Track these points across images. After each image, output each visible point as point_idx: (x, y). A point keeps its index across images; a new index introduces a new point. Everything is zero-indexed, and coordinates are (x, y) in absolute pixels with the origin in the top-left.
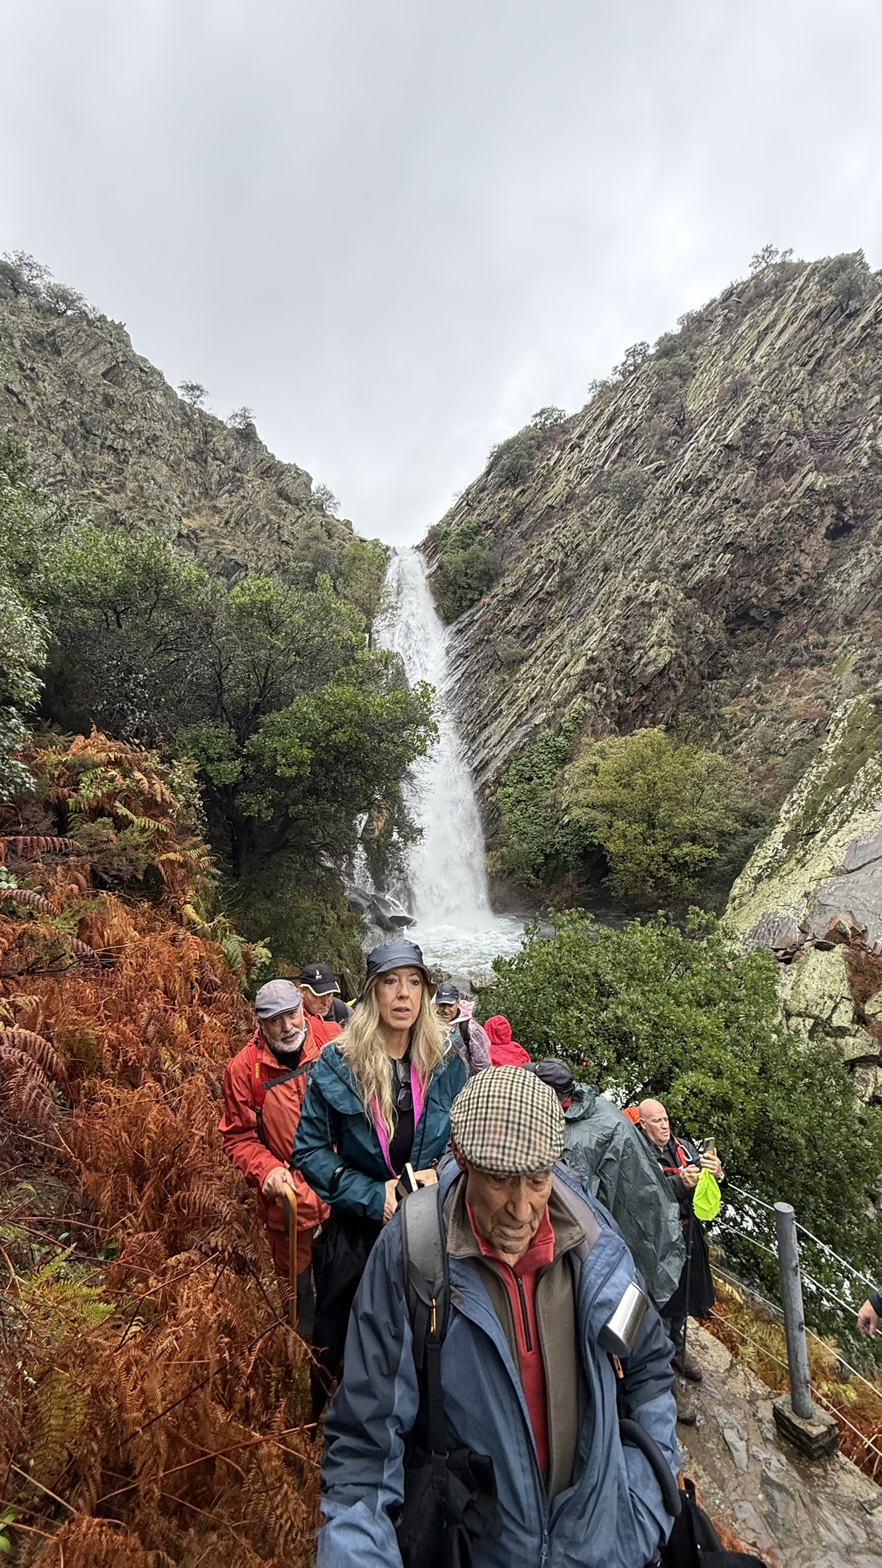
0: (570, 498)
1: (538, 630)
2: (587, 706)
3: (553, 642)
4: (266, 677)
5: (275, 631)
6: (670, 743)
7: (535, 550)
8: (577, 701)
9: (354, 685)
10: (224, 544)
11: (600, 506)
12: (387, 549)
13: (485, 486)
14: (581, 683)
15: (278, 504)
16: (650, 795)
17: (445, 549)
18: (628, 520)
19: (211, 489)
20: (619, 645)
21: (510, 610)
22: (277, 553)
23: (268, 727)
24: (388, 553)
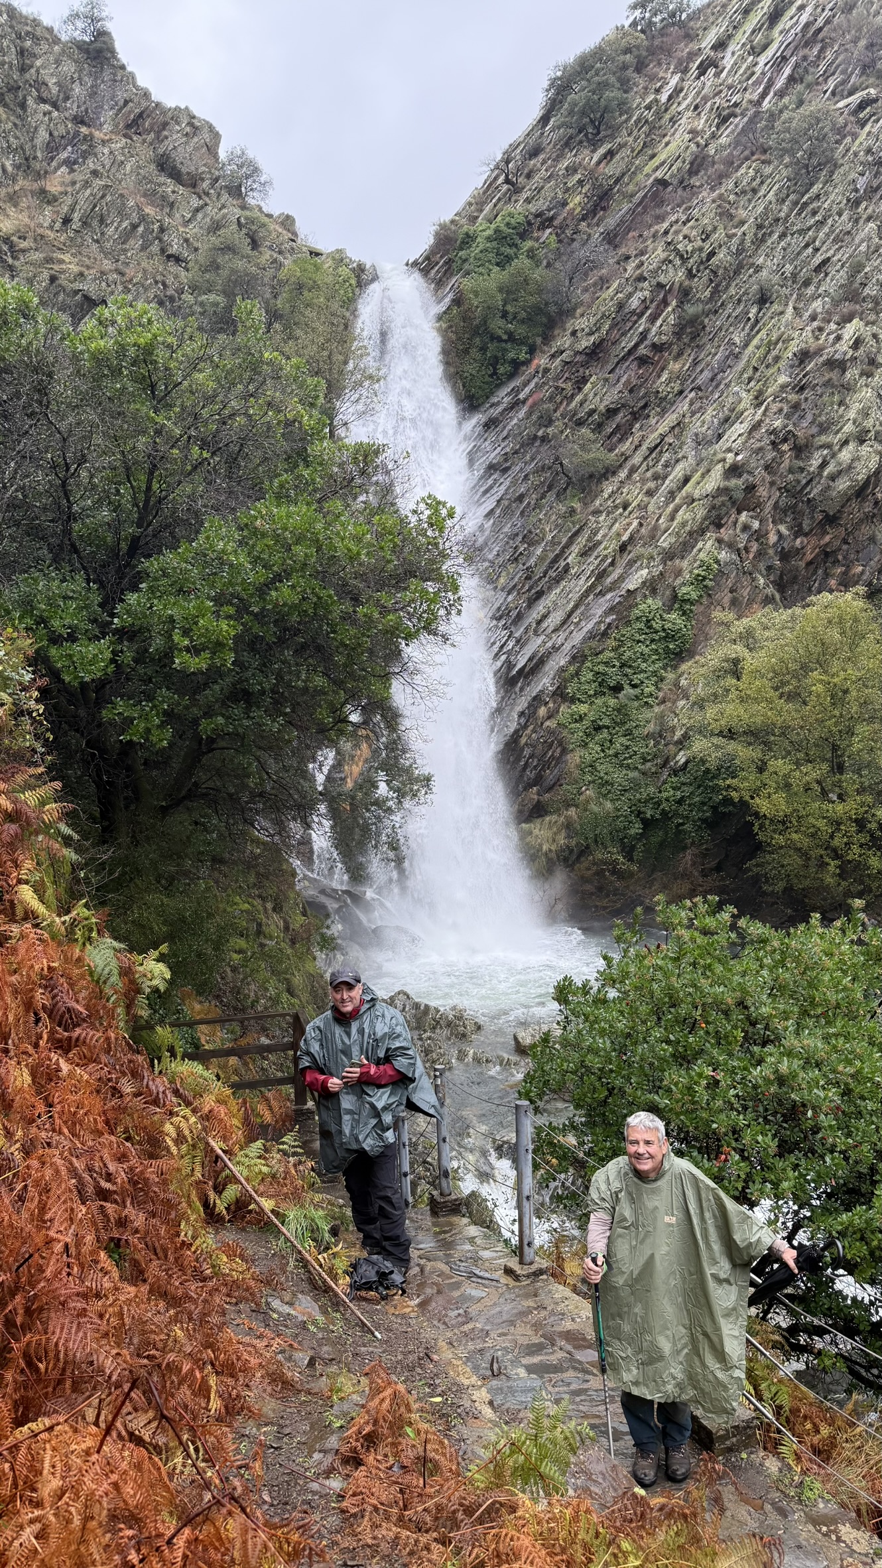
0: (698, 164)
1: (636, 416)
2: (723, 555)
3: (663, 437)
4: (149, 488)
5: (161, 402)
6: (874, 619)
7: (631, 266)
8: (706, 547)
9: (308, 504)
10: (62, 262)
11: (753, 179)
12: (360, 269)
13: (539, 145)
14: (714, 513)
15: (160, 185)
16: (837, 713)
17: (466, 266)
18: (806, 204)
19: (35, 158)
20: (785, 440)
21: (584, 380)
22: (159, 278)
23: (156, 579)
24: (362, 277)
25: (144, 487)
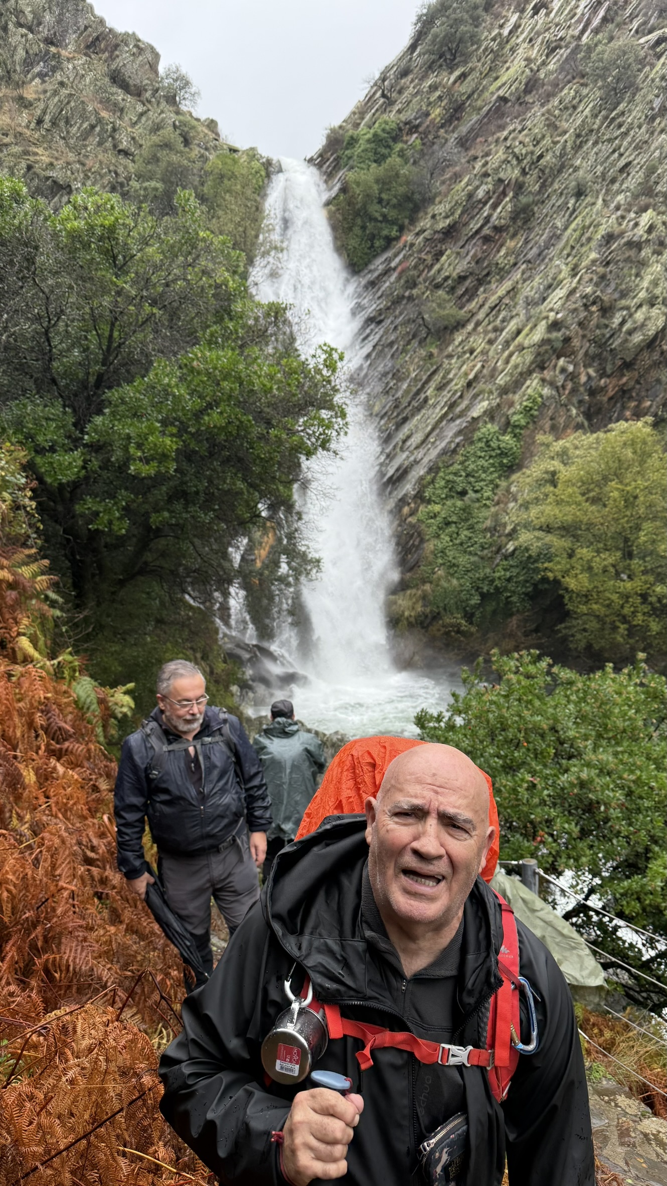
0: (531, 85)
1: (480, 282)
2: (546, 391)
3: (501, 299)
4: (111, 336)
5: (121, 270)
6: (659, 442)
7: (478, 165)
8: (533, 385)
9: (233, 349)
10: (36, 154)
11: (574, 98)
12: (268, 163)
13: (409, 67)
14: (539, 359)
15: (112, 94)
16: (628, 513)
17: (351, 162)
18: (613, 119)
19: (15, 71)
20: (594, 303)
21: (441, 253)
22: (112, 168)
23: (116, 406)
24: (269, 169)
25: (107, 334)
